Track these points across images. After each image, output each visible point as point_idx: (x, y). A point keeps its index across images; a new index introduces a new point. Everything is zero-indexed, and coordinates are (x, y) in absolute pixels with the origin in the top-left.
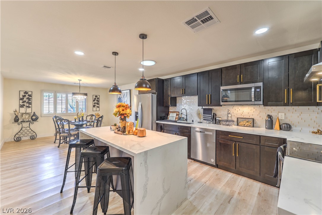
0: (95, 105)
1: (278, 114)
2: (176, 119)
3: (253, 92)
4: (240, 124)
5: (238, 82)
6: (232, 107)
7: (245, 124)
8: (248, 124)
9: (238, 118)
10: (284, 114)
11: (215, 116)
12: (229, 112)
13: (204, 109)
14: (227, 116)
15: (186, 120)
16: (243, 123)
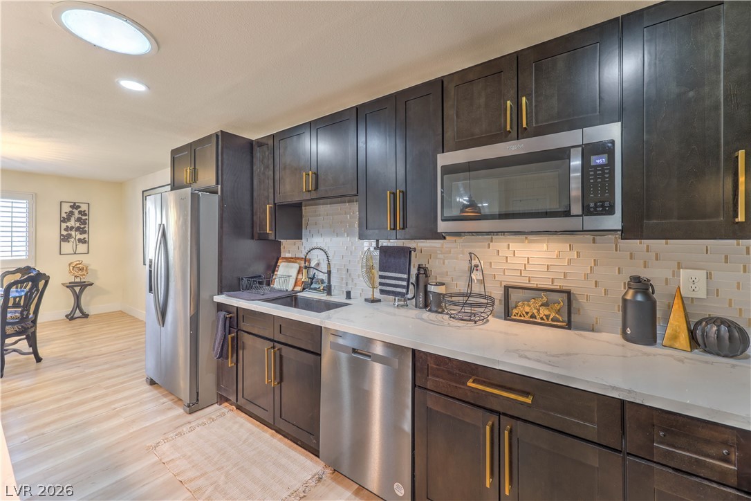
0: (69, 236)
1: (676, 274)
2: (295, 286)
3: (576, 171)
4: (515, 311)
5: (508, 129)
6: (486, 244)
7: (535, 311)
8: (547, 312)
9: (507, 288)
10: (704, 273)
11: (422, 277)
12: (474, 262)
13: (384, 251)
14: (466, 278)
15: (328, 290)
16: (527, 309)
